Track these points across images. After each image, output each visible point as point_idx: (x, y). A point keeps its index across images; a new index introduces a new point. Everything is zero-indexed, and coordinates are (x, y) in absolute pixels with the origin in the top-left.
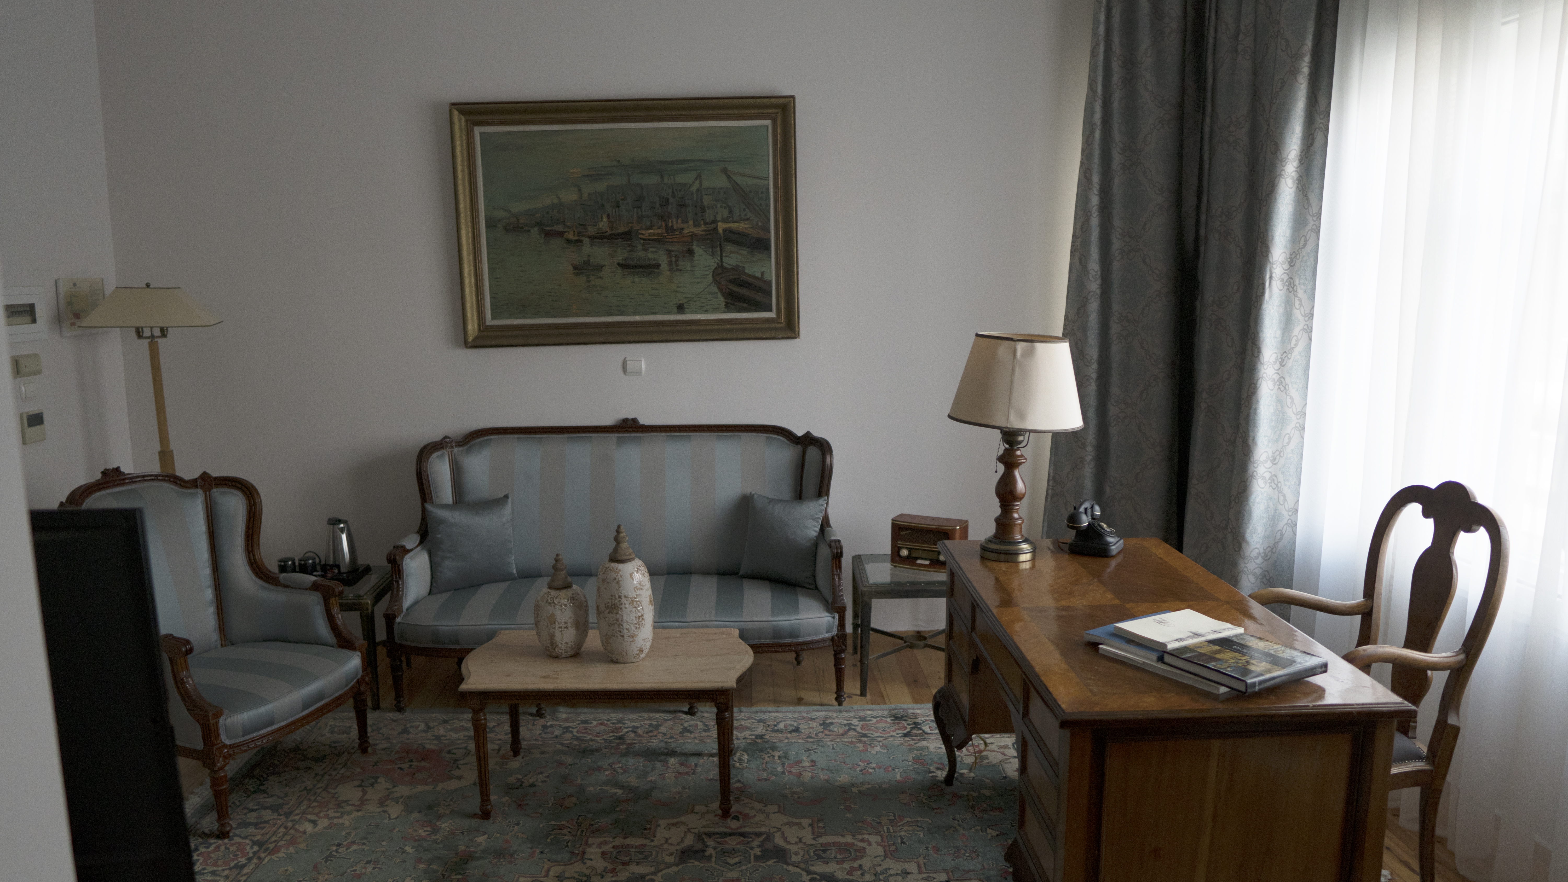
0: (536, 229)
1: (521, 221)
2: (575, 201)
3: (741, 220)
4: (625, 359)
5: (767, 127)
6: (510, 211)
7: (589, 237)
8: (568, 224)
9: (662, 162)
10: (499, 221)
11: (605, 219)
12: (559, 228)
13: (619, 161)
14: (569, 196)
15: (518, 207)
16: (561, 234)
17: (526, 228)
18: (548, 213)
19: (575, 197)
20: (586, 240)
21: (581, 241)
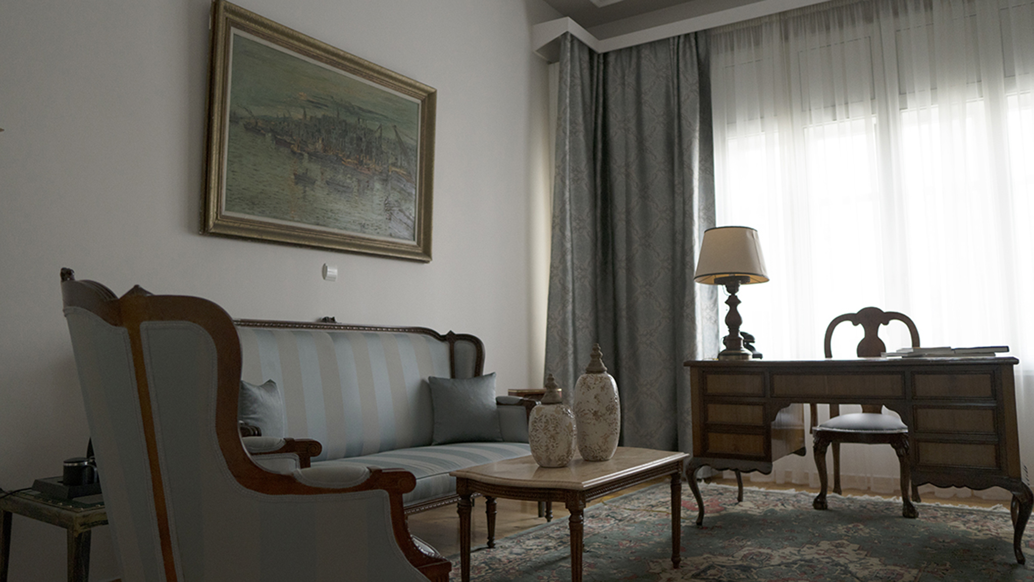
0: (270, 135)
1: (259, 124)
2: (300, 119)
3: (401, 167)
4: (325, 265)
5: (418, 105)
6: (251, 112)
7: (308, 153)
8: (294, 138)
9: (360, 108)
10: (241, 118)
11: (320, 142)
12: (288, 139)
13: (332, 97)
14: (298, 115)
15: (259, 111)
16: (287, 145)
17: (262, 131)
18: (280, 123)
19: (301, 117)
20: (306, 155)
21: (302, 155)
